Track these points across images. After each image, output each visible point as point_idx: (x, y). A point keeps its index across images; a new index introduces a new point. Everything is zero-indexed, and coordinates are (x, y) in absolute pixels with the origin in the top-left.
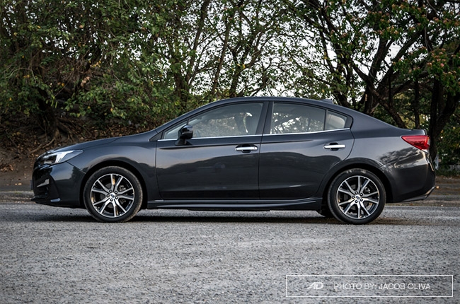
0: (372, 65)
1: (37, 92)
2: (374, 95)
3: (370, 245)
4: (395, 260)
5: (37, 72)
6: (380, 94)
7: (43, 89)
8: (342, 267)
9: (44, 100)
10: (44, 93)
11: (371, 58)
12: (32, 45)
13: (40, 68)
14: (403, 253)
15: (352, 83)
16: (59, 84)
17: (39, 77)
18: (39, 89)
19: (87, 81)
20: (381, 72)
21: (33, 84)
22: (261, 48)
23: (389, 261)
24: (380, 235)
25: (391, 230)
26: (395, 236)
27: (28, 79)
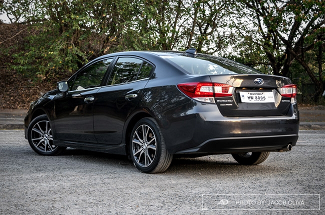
0: (291, 33)
1: (76, 57)
2: (291, 53)
3: (286, 162)
4: (300, 173)
5: (76, 44)
6: (296, 52)
7: (80, 55)
8: (269, 178)
9: (81, 62)
10: (81, 58)
11: (290, 29)
12: (74, 28)
13: (78, 43)
14: (305, 168)
15: (277, 44)
16: (90, 52)
17: (78, 48)
18: (78, 55)
19: (108, 50)
20: (296, 38)
21: (74, 52)
22: (218, 22)
23: (297, 174)
24: (292, 154)
25: (299, 150)
26: (302, 155)
27: (71, 49)
